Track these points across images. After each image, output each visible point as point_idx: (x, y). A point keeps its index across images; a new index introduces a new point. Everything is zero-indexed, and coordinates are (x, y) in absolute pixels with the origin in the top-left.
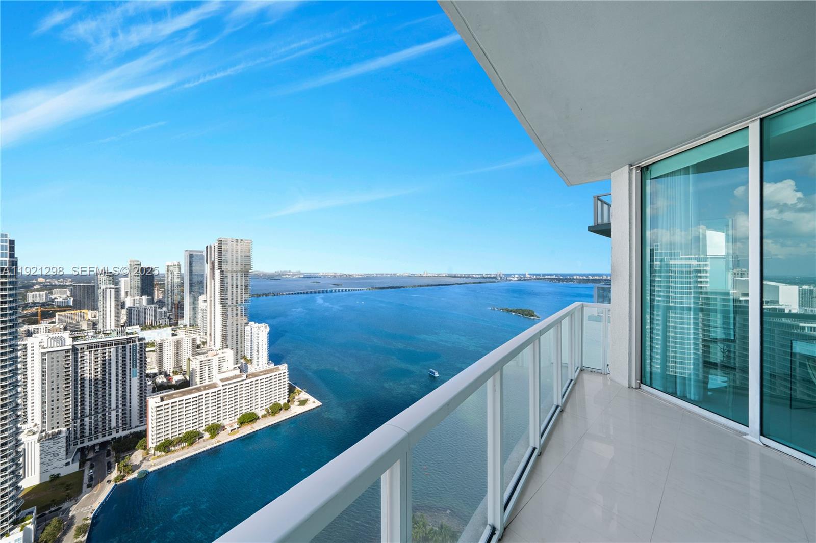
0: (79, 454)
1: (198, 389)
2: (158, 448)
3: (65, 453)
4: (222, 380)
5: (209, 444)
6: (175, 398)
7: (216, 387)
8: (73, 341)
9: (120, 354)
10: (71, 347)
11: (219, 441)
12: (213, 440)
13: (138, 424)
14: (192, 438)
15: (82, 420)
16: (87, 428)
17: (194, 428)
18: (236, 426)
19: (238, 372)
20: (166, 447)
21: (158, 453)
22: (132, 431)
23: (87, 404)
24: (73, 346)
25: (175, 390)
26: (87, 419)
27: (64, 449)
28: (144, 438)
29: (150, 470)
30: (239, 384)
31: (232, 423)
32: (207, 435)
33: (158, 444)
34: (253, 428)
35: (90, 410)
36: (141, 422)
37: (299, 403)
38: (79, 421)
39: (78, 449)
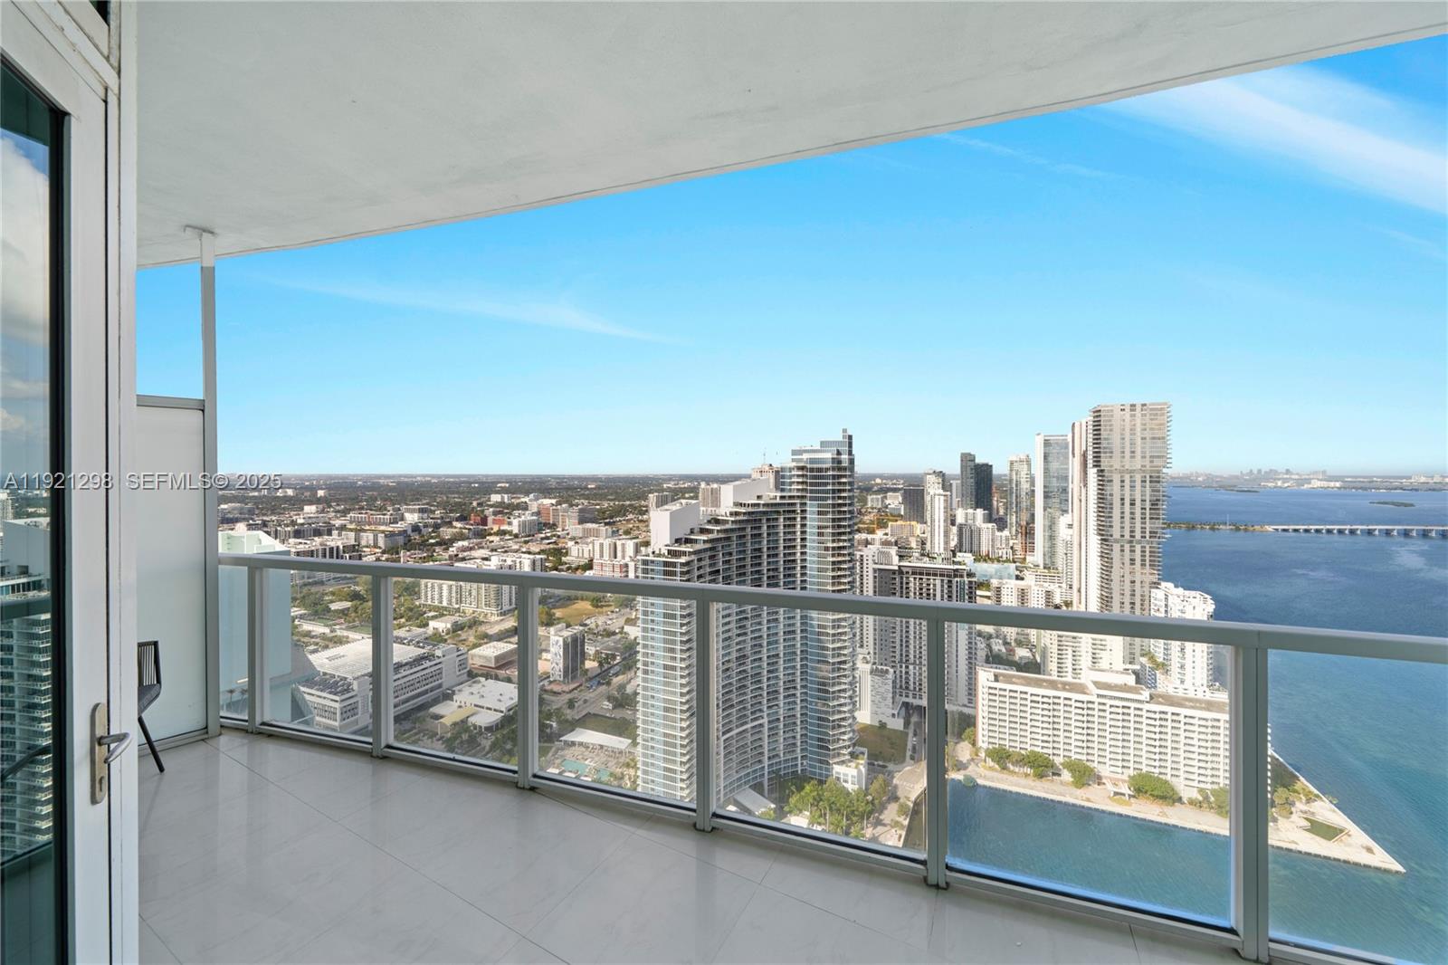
0: (903, 709)
1: (1053, 685)
2: (990, 753)
3: (891, 701)
4: (1098, 684)
5: (1071, 795)
6: (1014, 683)
7: (1085, 693)
8: (900, 560)
9: (946, 591)
10: (896, 568)
11: (1088, 800)
12: (1080, 792)
13: (966, 702)
14: (1042, 767)
15: (907, 667)
16: (911, 679)
17: (1045, 751)
18: (1125, 789)
19: (1131, 680)
20: (1001, 757)
21: (990, 762)
22: (961, 709)
23: (911, 647)
24: (899, 566)
25: (1017, 671)
26: (911, 667)
27: (891, 695)
28: (972, 728)
29: (980, 782)
30: (1133, 705)
31: (1118, 780)
32: (1066, 776)
33: (991, 747)
34: (1165, 815)
35: (915, 656)
36: (970, 701)
37: (1307, 824)
38: (904, 666)
39: (903, 703)
